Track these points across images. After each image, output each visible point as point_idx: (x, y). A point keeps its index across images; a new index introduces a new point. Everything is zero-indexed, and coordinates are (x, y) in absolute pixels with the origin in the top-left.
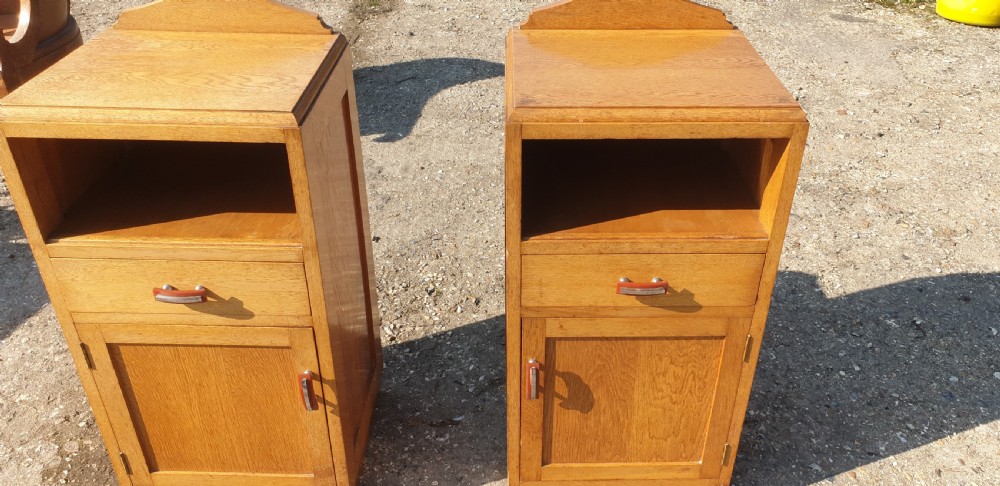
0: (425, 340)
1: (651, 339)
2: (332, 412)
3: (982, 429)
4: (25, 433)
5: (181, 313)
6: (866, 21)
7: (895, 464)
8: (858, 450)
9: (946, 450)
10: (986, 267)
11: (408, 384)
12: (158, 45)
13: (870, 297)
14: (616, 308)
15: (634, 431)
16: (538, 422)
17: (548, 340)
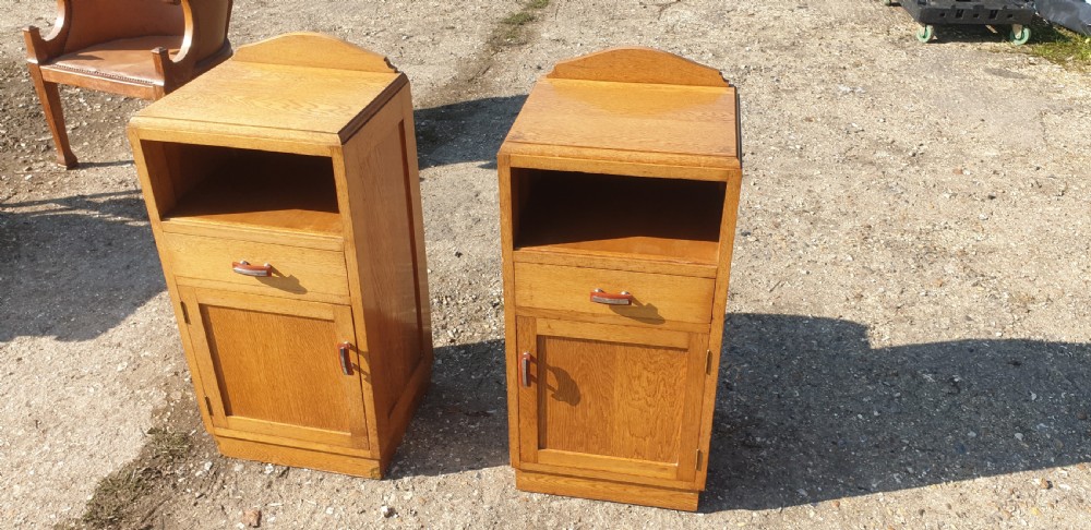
0: (481, 344)
1: (625, 344)
2: (366, 380)
3: (982, 481)
4: (143, 381)
5: (253, 284)
6: (1023, 77)
7: (881, 500)
8: (850, 484)
9: (936, 495)
10: (1052, 337)
11: (457, 379)
12: (259, 75)
13: (915, 352)
14: (593, 315)
15: (616, 427)
16: (533, 408)
17: (538, 336)
